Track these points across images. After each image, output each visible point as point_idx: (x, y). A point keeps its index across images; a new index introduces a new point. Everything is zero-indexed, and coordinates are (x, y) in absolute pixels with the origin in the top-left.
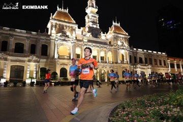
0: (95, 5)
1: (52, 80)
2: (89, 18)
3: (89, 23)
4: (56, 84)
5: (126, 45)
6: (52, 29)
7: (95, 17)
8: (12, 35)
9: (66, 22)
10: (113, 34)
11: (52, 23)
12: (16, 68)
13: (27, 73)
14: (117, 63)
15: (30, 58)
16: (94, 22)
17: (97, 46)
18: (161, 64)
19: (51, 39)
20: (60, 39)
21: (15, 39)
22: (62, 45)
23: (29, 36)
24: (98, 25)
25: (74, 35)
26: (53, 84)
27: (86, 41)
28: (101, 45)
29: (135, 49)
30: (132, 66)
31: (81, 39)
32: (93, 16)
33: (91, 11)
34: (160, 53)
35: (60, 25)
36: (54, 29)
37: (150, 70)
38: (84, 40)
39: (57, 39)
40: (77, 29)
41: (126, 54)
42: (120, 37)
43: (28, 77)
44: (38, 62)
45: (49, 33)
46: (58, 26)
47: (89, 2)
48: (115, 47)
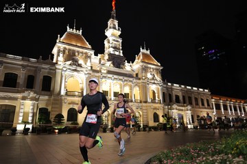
0: (117, 26)
2: (109, 42)
3: (109, 49)
4: (61, 131)
5: (158, 78)
6: (58, 55)
7: (117, 41)
8: (1, 63)
9: (79, 47)
10: (141, 64)
11: (59, 47)
12: (4, 108)
14: (146, 102)
15: (26, 94)
16: (115, 48)
17: (120, 79)
18: (203, 104)
19: (56, 68)
20: (69, 69)
22: (72, 76)
23: (25, 63)
24: (121, 51)
25: (89, 64)
26: (57, 131)
27: (105, 72)
28: (126, 78)
29: (169, 84)
30: (167, 107)
31: (98, 69)
32: (114, 40)
33: (113, 34)
34: (202, 90)
35: (69, 50)
36: (61, 55)
37: (189, 112)
38: (102, 71)
39: (65, 69)
40: (93, 56)
41: (158, 91)
42: (150, 68)
43: (20, 122)
44: (37, 100)
45: (54, 61)
46: (67, 51)
47: (109, 23)
48: (144, 81)
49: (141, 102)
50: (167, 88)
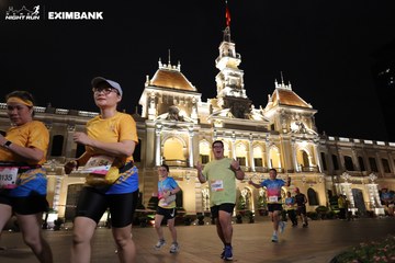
0: (234, 51)
1: (151, 213)
2: (223, 79)
3: (223, 90)
5: (310, 129)
6: (149, 106)
7: (236, 75)
8: (72, 124)
9: (177, 90)
10: (279, 108)
11: (149, 94)
12: (78, 189)
14: (292, 171)
16: (234, 87)
17: (245, 136)
19: (147, 126)
20: (166, 126)
22: (171, 136)
24: (244, 91)
25: (194, 115)
27: (221, 126)
28: (254, 134)
29: (331, 138)
30: (330, 178)
31: (209, 122)
32: (231, 74)
33: (228, 65)
35: (164, 96)
36: (153, 105)
38: (216, 125)
39: (159, 126)
40: (200, 103)
41: (312, 151)
42: (295, 114)
45: (144, 115)
47: (221, 48)
48: (286, 137)
49: (283, 172)
50: (328, 146)
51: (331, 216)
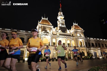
0: (62, 15)
2: (59, 22)
3: (59, 25)
4: (42, 61)
5: (83, 36)
7: (63, 21)
9: (47, 25)
10: (74, 30)
11: (39, 26)
13: (25, 55)
14: (78, 47)
16: (62, 24)
17: (65, 37)
18: (106, 47)
19: (39, 35)
20: (44, 34)
21: (20, 36)
22: (45, 37)
23: (27, 33)
24: (65, 25)
25: (51, 32)
26: (40, 61)
27: (59, 35)
28: (68, 37)
29: (88, 38)
30: (88, 49)
31: (55, 34)
32: (61, 21)
33: (61, 18)
34: (105, 40)
36: (40, 29)
37: (100, 51)
38: (57, 34)
39: (42, 35)
40: (53, 28)
41: (83, 42)
42: (78, 31)
43: (26, 57)
46: (42, 27)
47: (59, 14)
48: (76, 38)
50: (87, 40)
51: (88, 59)
